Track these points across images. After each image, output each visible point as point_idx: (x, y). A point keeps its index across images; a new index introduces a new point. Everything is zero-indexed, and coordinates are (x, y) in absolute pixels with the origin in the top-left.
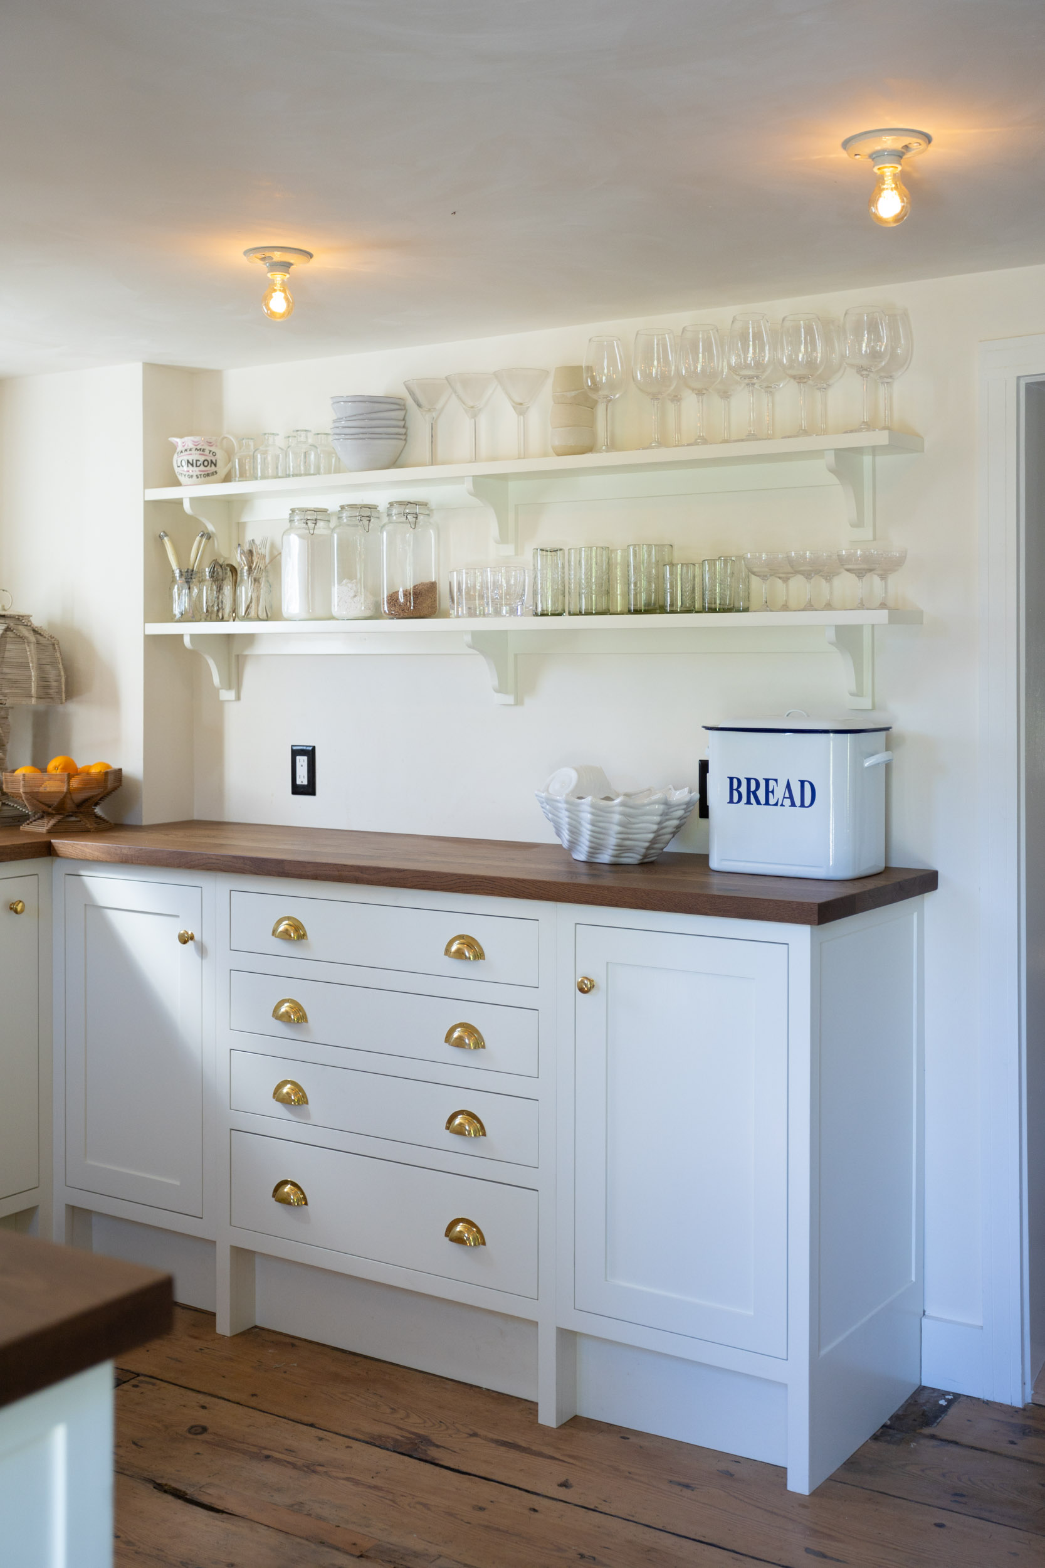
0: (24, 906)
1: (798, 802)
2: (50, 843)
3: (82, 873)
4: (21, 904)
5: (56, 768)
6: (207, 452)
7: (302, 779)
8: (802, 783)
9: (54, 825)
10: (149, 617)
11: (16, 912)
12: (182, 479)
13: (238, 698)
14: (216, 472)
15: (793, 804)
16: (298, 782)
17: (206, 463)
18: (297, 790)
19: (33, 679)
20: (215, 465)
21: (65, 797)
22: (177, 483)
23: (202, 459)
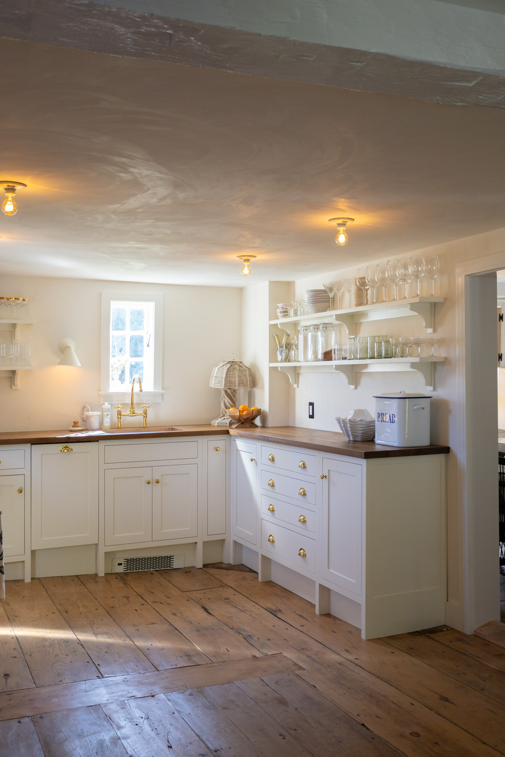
0: (219, 449)
1: (392, 422)
2: (228, 430)
3: (236, 440)
4: (219, 448)
5: (241, 408)
6: (284, 308)
7: (311, 414)
8: (393, 414)
9: (238, 426)
10: (270, 361)
11: (217, 450)
12: (279, 317)
13: (298, 387)
14: (288, 315)
15: (391, 422)
16: (310, 414)
17: (284, 312)
18: (310, 417)
19: (237, 381)
20: (287, 312)
21: (239, 417)
22: (278, 319)
23: (283, 311)
